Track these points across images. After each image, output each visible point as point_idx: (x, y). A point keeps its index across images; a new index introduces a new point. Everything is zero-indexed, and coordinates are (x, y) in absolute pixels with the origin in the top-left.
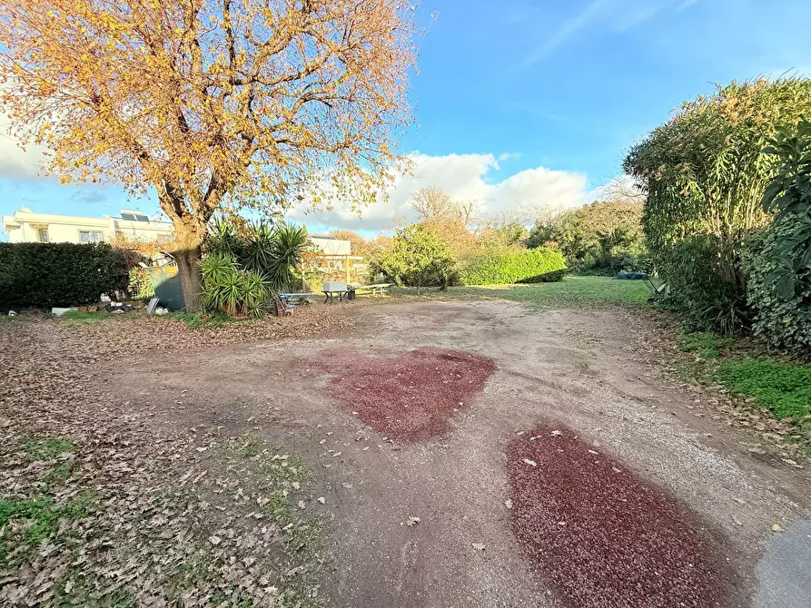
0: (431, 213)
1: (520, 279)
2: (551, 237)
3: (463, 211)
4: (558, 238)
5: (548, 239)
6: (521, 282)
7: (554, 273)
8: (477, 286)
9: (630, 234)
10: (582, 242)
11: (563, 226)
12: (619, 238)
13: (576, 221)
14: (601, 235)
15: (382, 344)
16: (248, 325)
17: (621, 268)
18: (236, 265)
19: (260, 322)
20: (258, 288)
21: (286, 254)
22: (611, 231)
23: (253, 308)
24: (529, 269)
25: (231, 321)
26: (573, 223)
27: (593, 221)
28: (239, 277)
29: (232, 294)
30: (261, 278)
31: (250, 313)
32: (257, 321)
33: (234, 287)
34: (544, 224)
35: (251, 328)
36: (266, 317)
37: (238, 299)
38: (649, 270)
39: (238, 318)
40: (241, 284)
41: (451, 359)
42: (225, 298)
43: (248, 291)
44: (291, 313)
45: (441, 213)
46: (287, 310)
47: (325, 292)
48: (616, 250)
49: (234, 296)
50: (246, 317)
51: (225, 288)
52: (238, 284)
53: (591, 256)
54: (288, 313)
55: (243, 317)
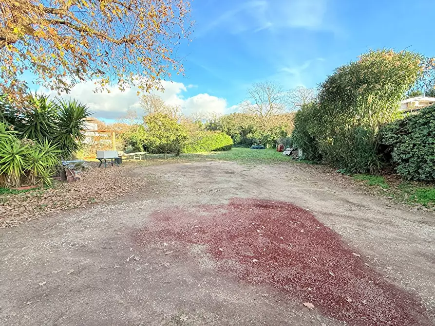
0: (153, 110)
1: (213, 149)
2: (218, 128)
3: (172, 111)
4: (221, 129)
5: (216, 129)
6: (214, 150)
7: (228, 146)
8: (192, 153)
9: (255, 128)
10: (231, 132)
11: (222, 123)
12: (250, 130)
13: (228, 121)
14: (242, 128)
15: (195, 200)
16: (39, 195)
17: (252, 144)
18: (13, 134)
19: (54, 191)
20: (48, 157)
21: (71, 126)
22: (247, 126)
23: (43, 178)
24: (217, 144)
25: (11, 192)
26: (227, 122)
27: (236, 121)
28: (22, 146)
29: (15, 164)
30: (50, 147)
31: (38, 183)
32: (48, 190)
33: (17, 156)
34: (213, 122)
35: (45, 198)
36: (56, 184)
37: (23, 169)
38: (265, 145)
39: (23, 189)
40: (27, 153)
41: (267, 207)
42: (5, 168)
43: (37, 161)
44: (79, 179)
45: (159, 111)
46: (77, 176)
47: (100, 159)
48: (249, 136)
49: (18, 166)
50: (32, 187)
51: (4, 157)
52: (23, 153)
53: (239, 138)
54: (77, 178)
55: (29, 187)
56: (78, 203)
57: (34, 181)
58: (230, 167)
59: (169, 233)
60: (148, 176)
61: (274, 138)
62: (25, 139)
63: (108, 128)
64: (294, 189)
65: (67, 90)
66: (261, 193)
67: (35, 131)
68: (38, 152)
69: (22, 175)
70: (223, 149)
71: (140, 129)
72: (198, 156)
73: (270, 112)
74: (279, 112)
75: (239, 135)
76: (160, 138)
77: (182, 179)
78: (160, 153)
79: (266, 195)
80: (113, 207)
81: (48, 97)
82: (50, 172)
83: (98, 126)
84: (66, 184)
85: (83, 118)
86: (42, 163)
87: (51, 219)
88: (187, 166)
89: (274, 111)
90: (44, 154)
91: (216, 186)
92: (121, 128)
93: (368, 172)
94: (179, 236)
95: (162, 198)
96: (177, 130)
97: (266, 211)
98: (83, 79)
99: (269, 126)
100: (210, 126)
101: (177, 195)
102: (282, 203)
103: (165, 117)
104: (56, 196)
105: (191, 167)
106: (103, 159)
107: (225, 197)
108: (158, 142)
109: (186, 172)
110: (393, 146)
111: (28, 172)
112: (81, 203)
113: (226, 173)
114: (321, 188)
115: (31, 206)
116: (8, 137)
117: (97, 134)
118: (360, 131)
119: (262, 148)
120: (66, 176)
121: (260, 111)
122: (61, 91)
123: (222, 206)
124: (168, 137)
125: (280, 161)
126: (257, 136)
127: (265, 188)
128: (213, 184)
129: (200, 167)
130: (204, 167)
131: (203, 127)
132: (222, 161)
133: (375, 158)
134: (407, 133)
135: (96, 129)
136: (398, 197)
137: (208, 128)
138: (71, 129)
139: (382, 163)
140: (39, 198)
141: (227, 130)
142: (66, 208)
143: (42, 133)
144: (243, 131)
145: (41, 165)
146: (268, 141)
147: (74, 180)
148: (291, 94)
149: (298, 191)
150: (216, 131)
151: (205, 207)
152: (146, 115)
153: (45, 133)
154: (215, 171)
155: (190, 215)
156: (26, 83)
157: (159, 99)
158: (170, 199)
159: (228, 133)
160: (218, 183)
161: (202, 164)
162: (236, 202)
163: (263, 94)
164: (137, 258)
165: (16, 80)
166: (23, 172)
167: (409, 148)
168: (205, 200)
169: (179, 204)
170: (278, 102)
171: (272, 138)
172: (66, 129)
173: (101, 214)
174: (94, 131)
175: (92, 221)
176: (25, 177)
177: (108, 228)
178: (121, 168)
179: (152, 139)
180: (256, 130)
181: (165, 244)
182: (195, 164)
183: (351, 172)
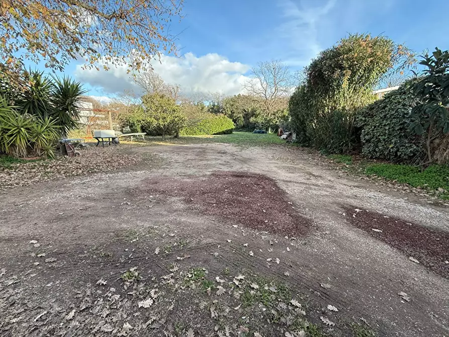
1: (215, 132)
2: (220, 111)
3: (172, 90)
4: (224, 112)
5: (219, 112)
7: (229, 130)
8: (191, 136)
9: (258, 112)
10: (235, 115)
11: (226, 105)
12: (253, 114)
13: (232, 103)
14: (245, 111)
15: (183, 172)
16: (44, 164)
17: (255, 128)
18: (14, 109)
19: (58, 162)
20: (50, 131)
21: (66, 104)
22: (250, 110)
23: (46, 150)
24: (218, 127)
25: (20, 162)
26: (230, 104)
27: (240, 104)
28: (25, 120)
29: (21, 137)
30: (50, 122)
31: (42, 154)
32: (52, 161)
33: (22, 129)
34: (216, 104)
35: (51, 167)
36: (58, 157)
37: (29, 141)
38: (267, 129)
39: (30, 159)
40: (30, 126)
41: (242, 176)
42: (12, 140)
43: (40, 134)
44: (79, 154)
45: (158, 91)
46: (76, 151)
47: (97, 138)
48: (252, 119)
49: (24, 138)
50: (38, 158)
51: (10, 130)
52: (26, 127)
53: (242, 122)
54: (76, 153)
55: (35, 158)
56: (80, 171)
57: (39, 152)
58: (225, 149)
59: (156, 191)
60: (145, 154)
61: (276, 122)
62: (26, 114)
63: (105, 107)
64: (272, 165)
65: (61, 68)
66: (242, 168)
67: (33, 107)
68: (40, 126)
69: (28, 146)
70: (224, 133)
71: (139, 110)
72: (196, 139)
73: (274, 95)
74: (284, 94)
75: (243, 119)
76: (158, 119)
77: (176, 157)
78: (159, 135)
79: (246, 169)
80: (111, 175)
81: (42, 74)
82: (52, 146)
83: (93, 106)
84: (67, 157)
85: (78, 95)
86: (44, 137)
87: (59, 182)
88: (183, 147)
89: (279, 93)
90: (46, 129)
91: (205, 162)
92: (118, 109)
93: (341, 152)
94: (163, 192)
95: (154, 170)
96: (174, 111)
97: (239, 179)
98: (75, 58)
99: (272, 110)
100: (212, 109)
101: (167, 168)
102: (255, 174)
103: (162, 97)
104: (59, 165)
105: (187, 148)
106: (100, 138)
107: (210, 170)
108: (155, 123)
109: (181, 152)
110: (361, 128)
111: (33, 144)
112: (83, 172)
113: (219, 153)
114: (297, 165)
115: (40, 172)
116: (10, 112)
117: (93, 114)
118: (336, 114)
119: (263, 132)
120: (66, 152)
121: (264, 93)
122: (55, 69)
123: (204, 176)
124: (165, 118)
125: (275, 144)
126: (260, 120)
127: (248, 165)
128: (203, 161)
129: (195, 148)
130: (199, 148)
131: (206, 109)
132: (218, 143)
133: (347, 139)
134: (372, 116)
135: (91, 107)
136: (353, 170)
137: (211, 110)
138: (67, 106)
139: (353, 144)
140: (46, 167)
141: (230, 113)
142: (70, 175)
143: (40, 109)
144: (246, 115)
145: (44, 138)
146: (270, 126)
147: (74, 155)
148: (299, 75)
149: (276, 167)
150: (218, 114)
151: (190, 176)
152: (143, 94)
153: (43, 109)
154: (209, 151)
155: (176, 181)
156: (22, 60)
157: (158, 77)
158: (160, 171)
159: (231, 117)
160: (208, 160)
161: (199, 145)
162: (217, 173)
163: (268, 74)
164: (129, 204)
165: (13, 57)
166: (28, 144)
167: (371, 129)
168: (191, 171)
169: (168, 174)
170: (283, 83)
171: (274, 122)
172: (62, 106)
173: (100, 179)
174: (89, 110)
175: (93, 183)
176: (31, 148)
177: (108, 187)
178: (118, 147)
179: (149, 119)
180: (259, 114)
181: (151, 196)
182: (192, 145)
183: (328, 153)
